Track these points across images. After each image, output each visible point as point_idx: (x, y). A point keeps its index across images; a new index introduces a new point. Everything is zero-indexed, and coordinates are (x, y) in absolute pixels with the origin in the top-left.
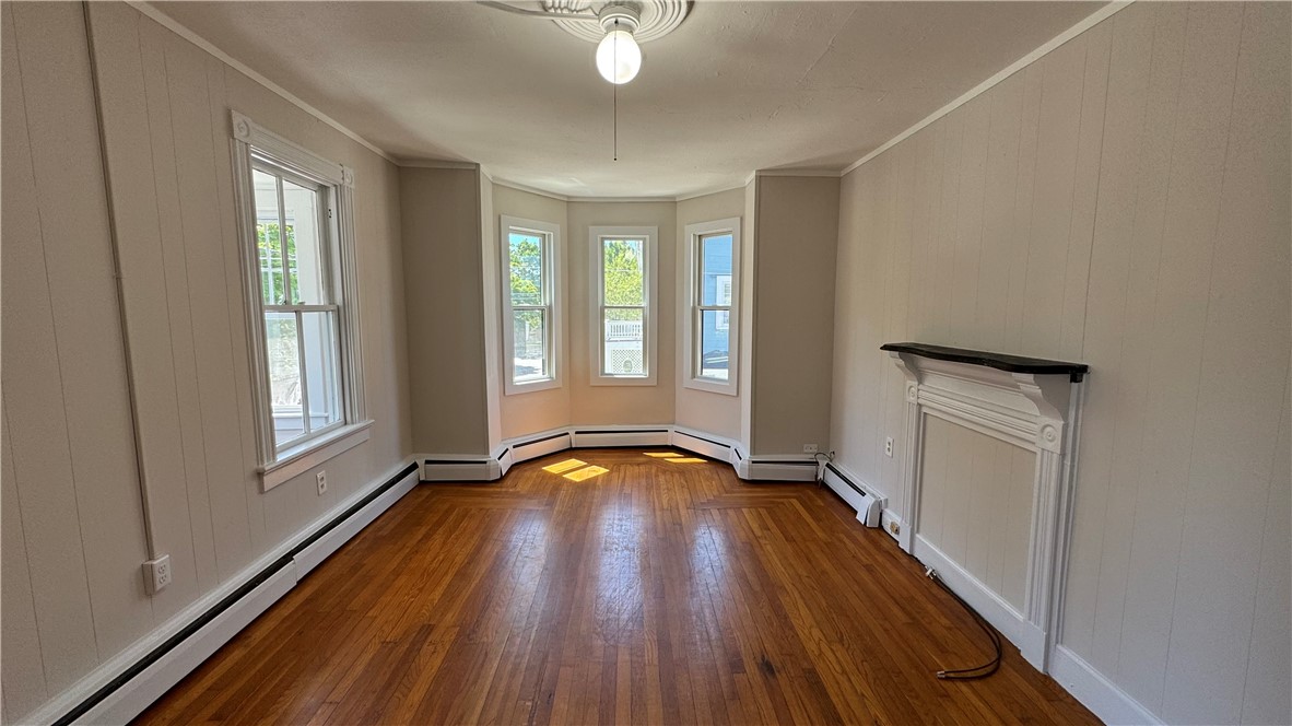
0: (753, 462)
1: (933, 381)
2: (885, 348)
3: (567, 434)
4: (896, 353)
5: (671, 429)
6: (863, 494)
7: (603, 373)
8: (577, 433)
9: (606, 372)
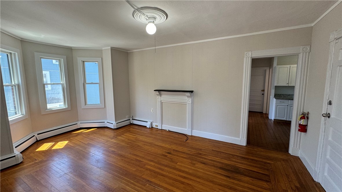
0: (117, 123)
1: (163, 96)
2: (155, 91)
3: (34, 136)
4: (158, 92)
5: (79, 123)
6: (147, 122)
7: (47, 109)
8: (38, 134)
9: (48, 108)
